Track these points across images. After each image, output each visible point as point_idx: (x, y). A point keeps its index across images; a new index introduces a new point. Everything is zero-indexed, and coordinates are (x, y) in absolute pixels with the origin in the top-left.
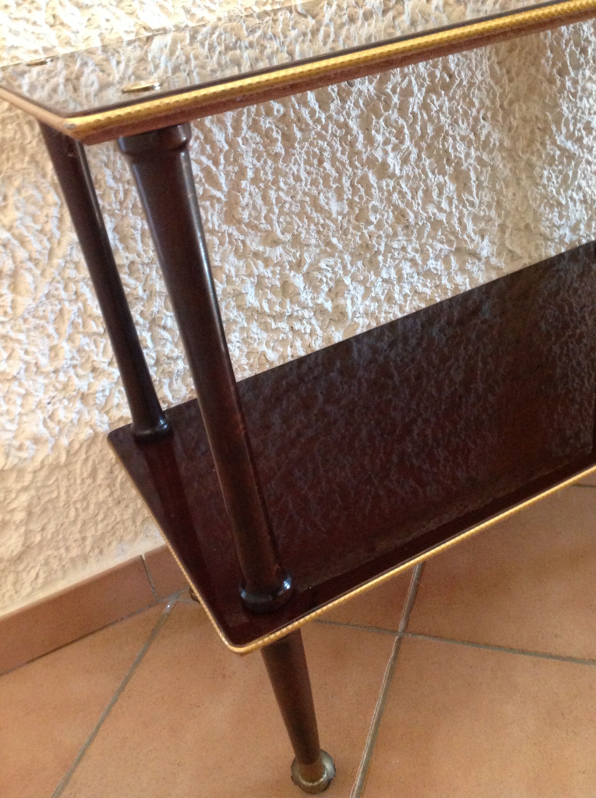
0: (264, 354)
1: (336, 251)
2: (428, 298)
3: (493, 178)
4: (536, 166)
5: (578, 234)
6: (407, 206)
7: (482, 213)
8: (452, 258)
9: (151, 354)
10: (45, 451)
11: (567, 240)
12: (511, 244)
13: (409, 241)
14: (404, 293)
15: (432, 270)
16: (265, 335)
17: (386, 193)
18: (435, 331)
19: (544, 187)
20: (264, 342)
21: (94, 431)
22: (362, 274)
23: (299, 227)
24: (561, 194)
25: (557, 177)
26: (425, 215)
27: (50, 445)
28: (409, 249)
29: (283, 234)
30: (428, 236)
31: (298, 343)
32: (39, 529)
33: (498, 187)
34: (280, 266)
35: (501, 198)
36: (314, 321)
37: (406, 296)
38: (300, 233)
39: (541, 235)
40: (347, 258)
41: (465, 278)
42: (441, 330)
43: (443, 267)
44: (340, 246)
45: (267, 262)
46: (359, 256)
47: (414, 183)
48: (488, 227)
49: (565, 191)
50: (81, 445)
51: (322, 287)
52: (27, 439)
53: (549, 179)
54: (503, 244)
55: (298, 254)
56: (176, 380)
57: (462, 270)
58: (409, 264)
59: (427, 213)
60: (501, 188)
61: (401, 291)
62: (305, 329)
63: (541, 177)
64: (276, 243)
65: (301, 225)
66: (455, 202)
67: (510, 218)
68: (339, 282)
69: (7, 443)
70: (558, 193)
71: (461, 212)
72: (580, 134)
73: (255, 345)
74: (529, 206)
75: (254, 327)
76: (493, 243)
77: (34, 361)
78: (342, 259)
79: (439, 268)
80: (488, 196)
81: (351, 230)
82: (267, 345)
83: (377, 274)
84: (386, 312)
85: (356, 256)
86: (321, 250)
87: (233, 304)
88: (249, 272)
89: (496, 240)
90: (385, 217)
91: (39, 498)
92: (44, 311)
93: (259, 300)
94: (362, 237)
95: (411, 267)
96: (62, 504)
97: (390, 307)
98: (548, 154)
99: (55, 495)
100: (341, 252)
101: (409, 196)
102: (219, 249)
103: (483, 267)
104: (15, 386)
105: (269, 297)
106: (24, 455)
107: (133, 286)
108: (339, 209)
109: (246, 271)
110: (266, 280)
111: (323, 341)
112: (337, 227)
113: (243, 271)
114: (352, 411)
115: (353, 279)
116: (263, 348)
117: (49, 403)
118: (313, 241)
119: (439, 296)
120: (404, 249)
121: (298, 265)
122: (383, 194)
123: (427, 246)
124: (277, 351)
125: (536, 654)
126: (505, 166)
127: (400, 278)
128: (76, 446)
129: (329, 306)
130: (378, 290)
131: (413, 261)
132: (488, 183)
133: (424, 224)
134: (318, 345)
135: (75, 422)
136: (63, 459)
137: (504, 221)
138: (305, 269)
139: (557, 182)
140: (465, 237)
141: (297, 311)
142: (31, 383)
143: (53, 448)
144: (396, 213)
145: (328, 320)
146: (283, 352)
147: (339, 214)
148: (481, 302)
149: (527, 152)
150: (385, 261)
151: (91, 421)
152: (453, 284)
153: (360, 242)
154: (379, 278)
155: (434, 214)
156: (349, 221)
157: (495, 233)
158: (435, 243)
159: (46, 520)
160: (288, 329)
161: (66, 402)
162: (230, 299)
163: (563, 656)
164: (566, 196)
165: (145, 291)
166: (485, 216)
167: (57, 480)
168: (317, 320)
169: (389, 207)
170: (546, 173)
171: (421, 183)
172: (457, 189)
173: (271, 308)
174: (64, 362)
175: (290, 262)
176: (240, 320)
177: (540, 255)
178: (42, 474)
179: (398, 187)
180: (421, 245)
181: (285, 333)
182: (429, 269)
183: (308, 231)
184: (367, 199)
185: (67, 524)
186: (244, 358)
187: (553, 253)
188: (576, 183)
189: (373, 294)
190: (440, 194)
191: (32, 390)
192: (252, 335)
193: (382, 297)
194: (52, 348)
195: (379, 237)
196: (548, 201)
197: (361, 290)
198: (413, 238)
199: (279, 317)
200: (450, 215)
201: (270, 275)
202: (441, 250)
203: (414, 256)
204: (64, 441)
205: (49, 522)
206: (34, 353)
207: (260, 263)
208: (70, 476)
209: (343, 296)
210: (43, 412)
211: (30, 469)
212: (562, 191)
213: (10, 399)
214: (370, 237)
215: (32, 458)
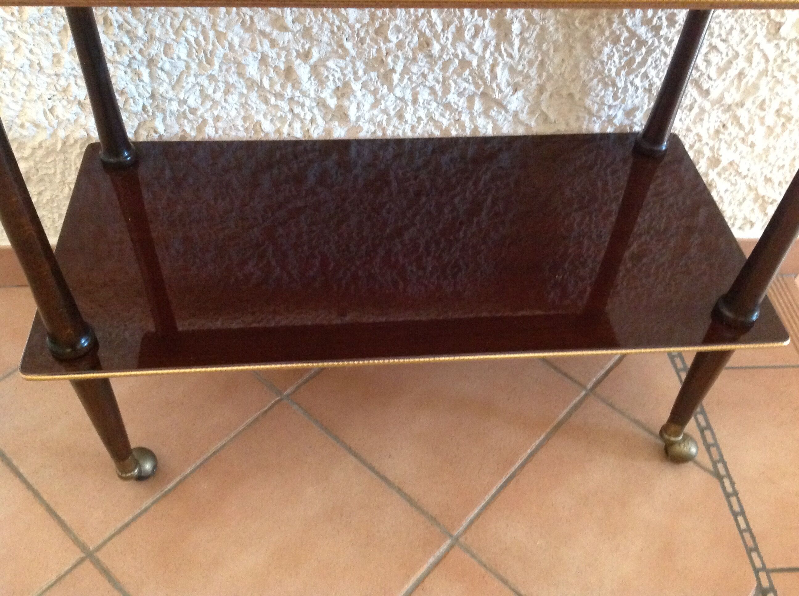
0: (259, 123)
1: (347, 56)
2: (444, 128)
3: (541, 38)
4: (594, 41)
5: (632, 120)
6: (434, 37)
7: (520, 68)
8: (477, 100)
9: (146, 87)
10: (43, 136)
11: (617, 122)
12: (548, 107)
13: (432, 70)
14: (417, 115)
15: (453, 104)
16: (264, 107)
17: (413, 17)
18: (445, 159)
19: (602, 62)
20: (262, 113)
21: (88, 134)
22: (373, 85)
23: (311, 21)
24: (620, 76)
25: (620, 58)
26: (453, 51)
27: (48, 132)
28: (430, 77)
29: (293, 22)
30: (454, 72)
31: (297, 125)
32: (36, 193)
33: (544, 47)
34: (287, 51)
35: (546, 60)
36: (316, 111)
37: (419, 119)
38: (312, 27)
39: (585, 108)
40: (360, 65)
41: (488, 123)
42: (452, 160)
43: (466, 105)
44: (353, 53)
45: (273, 43)
46: (373, 69)
47: (447, 16)
48: (524, 83)
49: (628, 74)
50: (76, 142)
51: (328, 83)
52: (28, 121)
53: (610, 57)
54: (538, 104)
55: (307, 46)
56: (170, 117)
57: (486, 113)
58: (428, 91)
59: (456, 50)
60: (548, 50)
61: (414, 113)
62: (305, 115)
63: (600, 52)
64: (284, 28)
65: (314, 19)
66: (491, 48)
67: (552, 82)
68: (346, 84)
69: (10, 118)
70: (618, 74)
71: (495, 60)
72: (659, 23)
73: (253, 112)
74: (579, 77)
75: (254, 97)
76: (526, 99)
77: (37, 62)
78: (354, 65)
79: (460, 104)
80: (531, 53)
81: (368, 40)
82: (265, 115)
83: (391, 89)
84: (394, 126)
85: (369, 66)
86: (333, 49)
87: (233, 69)
88: (252, 46)
89: (530, 98)
90: (408, 40)
91: (38, 170)
92: (48, 23)
93: (261, 75)
94: (379, 50)
95: (430, 94)
96: (58, 181)
97: (399, 124)
98: (613, 32)
99: (51, 171)
100: (353, 57)
101: (439, 27)
102: (225, 16)
103: (511, 118)
104: (19, 76)
105: (270, 75)
106: (25, 132)
107: (133, 26)
108: (358, 17)
109: (250, 45)
110: (270, 60)
111: (324, 131)
112: (353, 33)
113: (247, 44)
114: (344, 200)
115: (364, 86)
116: (260, 118)
117: (49, 99)
118: (325, 39)
119: (456, 130)
120: (424, 75)
121: (306, 56)
122: (410, 17)
123: (451, 81)
124: (274, 124)
125: (364, 462)
126: (557, 30)
127: (415, 101)
128: (72, 141)
129: (332, 103)
130: (390, 103)
131: (432, 90)
132: (535, 41)
133: (450, 59)
134: (316, 134)
135: (72, 121)
136: (59, 147)
137: (544, 82)
138: (312, 61)
139: (620, 63)
140: (494, 85)
141: (299, 97)
142: (34, 77)
143: (51, 135)
144: (422, 39)
145: (331, 115)
146: (279, 128)
147: (357, 21)
148: (500, 150)
149: (586, 24)
150: (401, 80)
151: (86, 125)
152: (474, 124)
153: (375, 55)
154: (391, 94)
155: (463, 53)
156: (367, 31)
157: (532, 91)
158: (459, 80)
159: (43, 188)
160: (287, 109)
161: (65, 103)
162: (232, 64)
163: (381, 473)
164: (626, 80)
165: (146, 32)
166: (522, 72)
167: (55, 160)
168: (320, 110)
169: (414, 32)
170: (607, 50)
171: (456, 19)
172: (497, 36)
173: (271, 86)
174: (65, 70)
175: (297, 51)
176: (240, 86)
177: (580, 127)
178: (40, 153)
179: (428, 16)
180: (444, 78)
181: (284, 112)
182: (449, 103)
183: (321, 28)
184: (390, 17)
185: (61, 197)
186: (240, 119)
187: (596, 129)
188: (643, 70)
189: (383, 107)
190: (475, 36)
191: (34, 83)
192: (249, 102)
193: (392, 113)
194: (54, 55)
195: (397, 56)
196: (603, 79)
197: (370, 99)
198: (437, 69)
199: (279, 96)
200: (482, 59)
201: (275, 56)
202: (465, 89)
203: (434, 85)
204: (62, 134)
205: (46, 189)
206: (37, 55)
207: (266, 42)
208: (66, 162)
209: (348, 98)
210: (43, 105)
211: (30, 145)
212: (623, 72)
213: (15, 85)
214: (387, 54)
215: (33, 137)
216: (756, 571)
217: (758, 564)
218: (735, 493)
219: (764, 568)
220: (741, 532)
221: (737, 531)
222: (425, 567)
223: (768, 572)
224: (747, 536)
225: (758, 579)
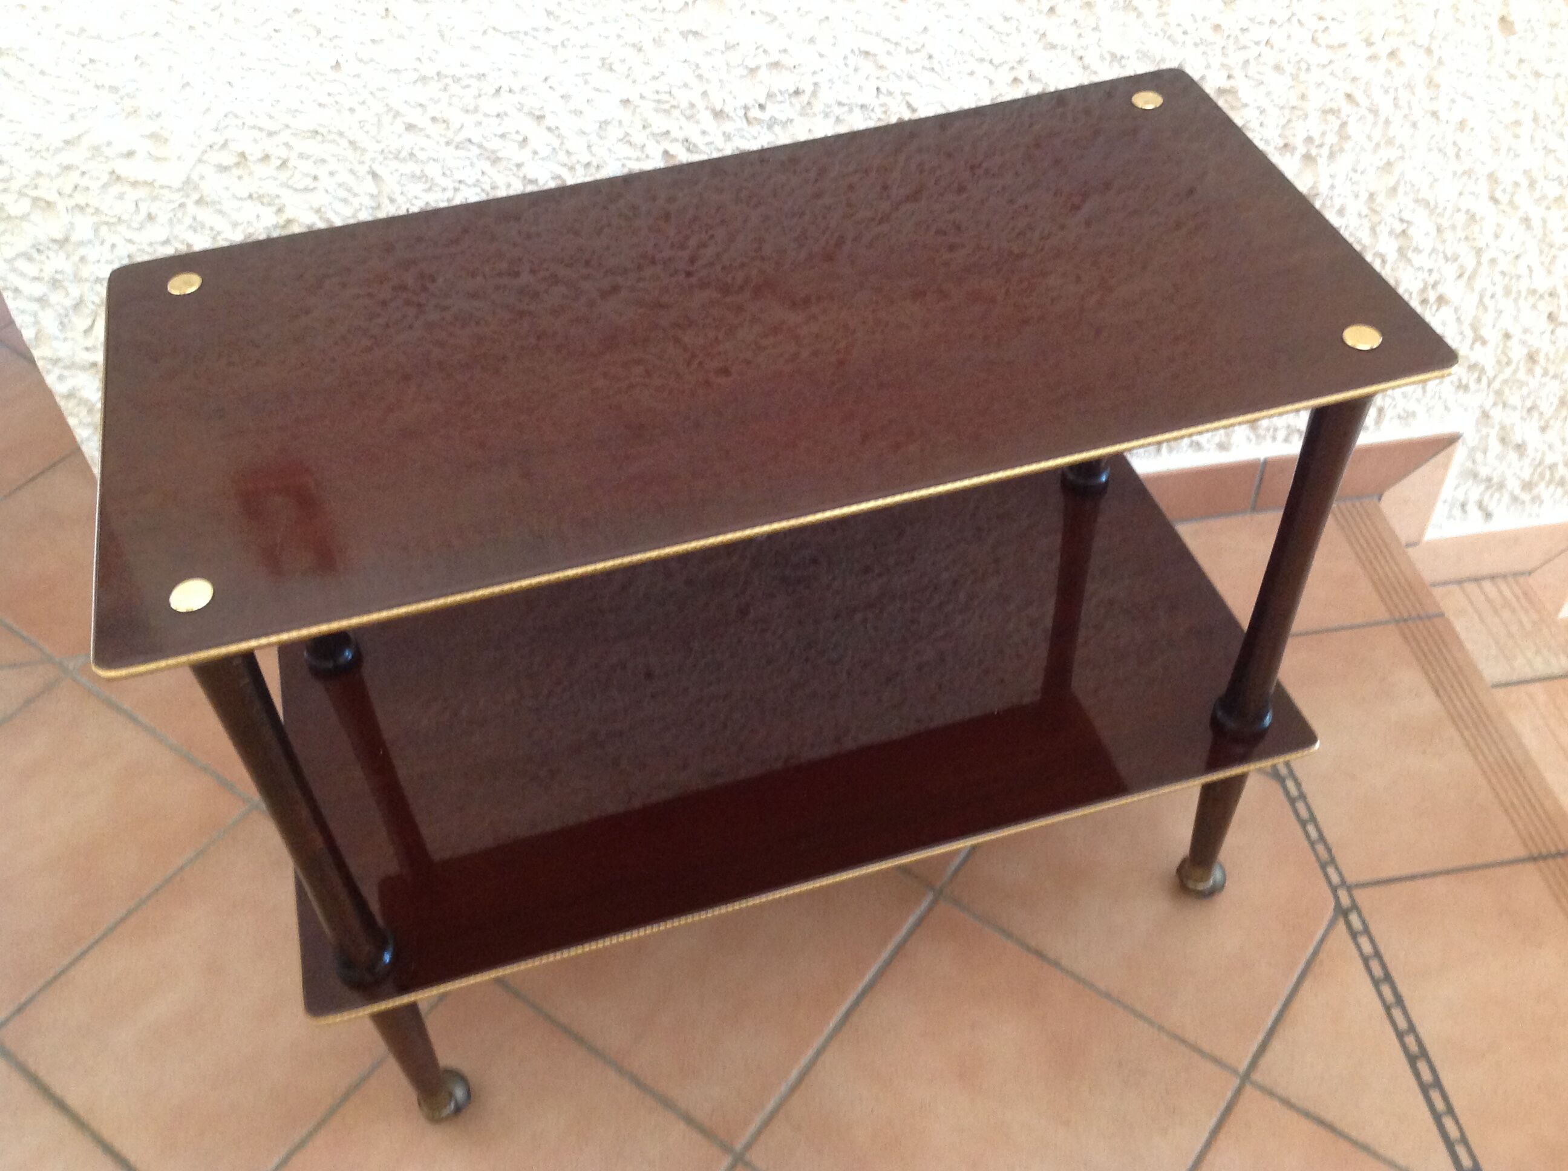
216: (1334, 890)
217: (1335, 878)
218: (1302, 796)
219: (1343, 882)
220: (1312, 844)
221: (1306, 843)
222: (904, 930)
223: (1349, 889)
224: (1320, 848)
225: (1337, 898)
